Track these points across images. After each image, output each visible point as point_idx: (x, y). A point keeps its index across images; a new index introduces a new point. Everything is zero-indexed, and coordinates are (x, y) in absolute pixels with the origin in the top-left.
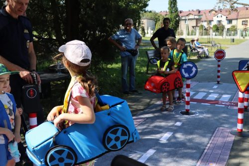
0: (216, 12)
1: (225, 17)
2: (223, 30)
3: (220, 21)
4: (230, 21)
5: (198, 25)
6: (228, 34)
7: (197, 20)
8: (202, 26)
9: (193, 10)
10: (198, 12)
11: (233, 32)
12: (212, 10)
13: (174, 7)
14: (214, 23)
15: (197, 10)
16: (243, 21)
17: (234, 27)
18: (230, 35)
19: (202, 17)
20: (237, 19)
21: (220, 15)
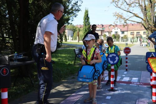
0: (113, 26)
1: (120, 29)
2: (119, 38)
3: (116, 32)
4: (123, 32)
5: (103, 34)
6: (123, 41)
7: (102, 31)
8: (105, 35)
9: (98, 25)
10: (102, 26)
11: (125, 40)
12: (111, 25)
13: (87, 21)
14: (113, 33)
15: (101, 25)
16: (131, 33)
17: (125, 36)
18: (124, 41)
19: (104, 29)
20: (127, 31)
21: (116, 28)
